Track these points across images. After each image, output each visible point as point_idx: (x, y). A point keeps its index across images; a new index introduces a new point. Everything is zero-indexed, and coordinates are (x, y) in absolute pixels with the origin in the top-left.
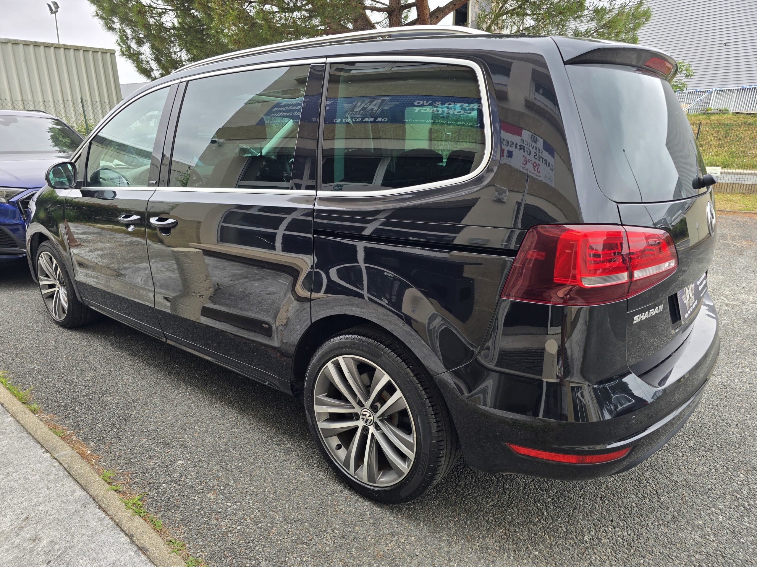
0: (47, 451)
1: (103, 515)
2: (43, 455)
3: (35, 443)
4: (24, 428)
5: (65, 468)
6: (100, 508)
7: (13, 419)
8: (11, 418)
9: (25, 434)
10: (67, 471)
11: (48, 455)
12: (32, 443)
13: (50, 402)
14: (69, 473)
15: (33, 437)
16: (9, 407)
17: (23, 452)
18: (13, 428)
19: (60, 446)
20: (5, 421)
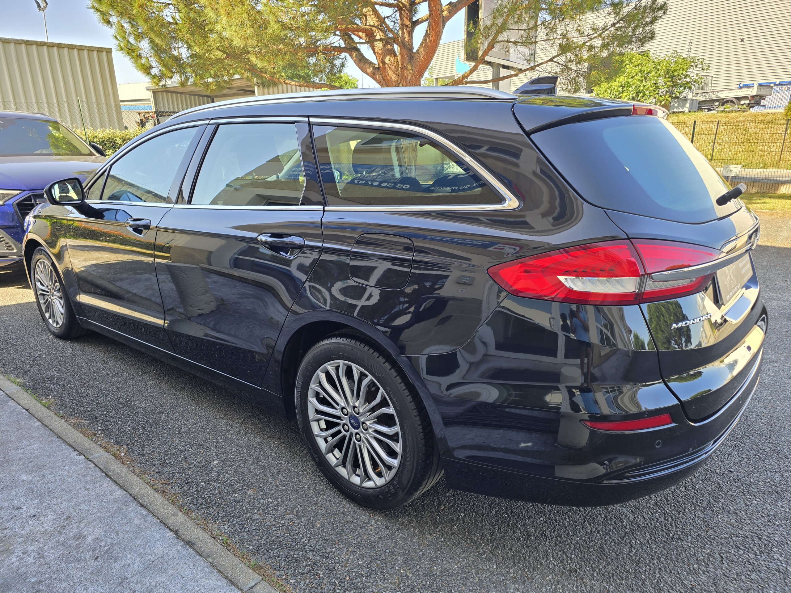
0: (80, 454)
1: (146, 513)
2: (77, 457)
3: (67, 447)
4: (53, 432)
5: (101, 469)
6: (142, 505)
7: (40, 423)
8: (38, 423)
9: (55, 438)
10: (103, 472)
11: (82, 457)
12: (64, 446)
14: (106, 474)
15: (63, 440)
16: (34, 412)
17: (55, 455)
18: (42, 432)
19: (93, 449)
20: (32, 425)
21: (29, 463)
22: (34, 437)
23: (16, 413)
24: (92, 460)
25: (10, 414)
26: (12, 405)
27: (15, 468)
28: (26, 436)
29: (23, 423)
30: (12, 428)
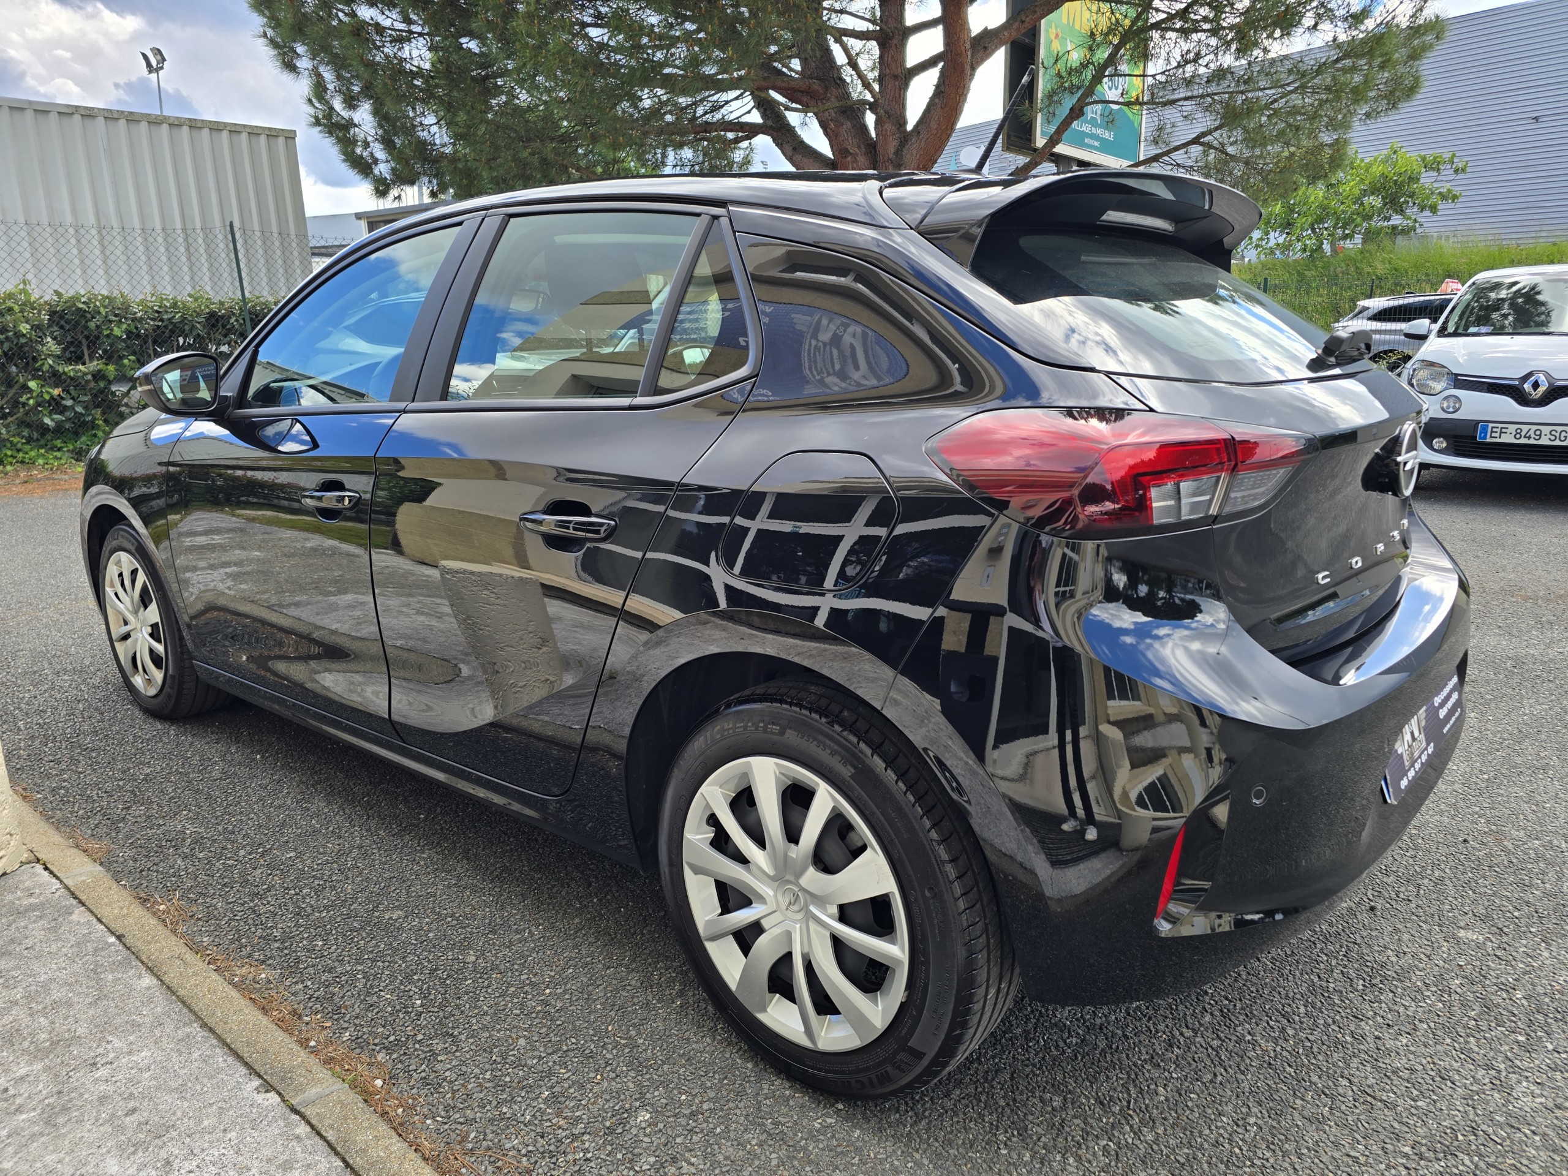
0: (268, 1087)
2: (260, 1098)
3: (230, 1059)
4: (191, 1010)
5: (330, 1145)
7: (155, 981)
8: (148, 980)
9: (195, 1028)
10: (337, 1154)
11: (273, 1098)
12: (221, 1058)
13: (243, 928)
14: (344, 1160)
15: (219, 1037)
16: (139, 945)
17: (198, 1087)
18: (159, 1009)
19: (299, 1067)
20: (134, 987)
21: (126, 1115)
22: (139, 1026)
23: (90, 947)
24: (303, 1110)
25: (75, 949)
26: (82, 921)
27: (89, 1131)
28: (118, 1020)
29: (110, 977)
30: (80, 994)
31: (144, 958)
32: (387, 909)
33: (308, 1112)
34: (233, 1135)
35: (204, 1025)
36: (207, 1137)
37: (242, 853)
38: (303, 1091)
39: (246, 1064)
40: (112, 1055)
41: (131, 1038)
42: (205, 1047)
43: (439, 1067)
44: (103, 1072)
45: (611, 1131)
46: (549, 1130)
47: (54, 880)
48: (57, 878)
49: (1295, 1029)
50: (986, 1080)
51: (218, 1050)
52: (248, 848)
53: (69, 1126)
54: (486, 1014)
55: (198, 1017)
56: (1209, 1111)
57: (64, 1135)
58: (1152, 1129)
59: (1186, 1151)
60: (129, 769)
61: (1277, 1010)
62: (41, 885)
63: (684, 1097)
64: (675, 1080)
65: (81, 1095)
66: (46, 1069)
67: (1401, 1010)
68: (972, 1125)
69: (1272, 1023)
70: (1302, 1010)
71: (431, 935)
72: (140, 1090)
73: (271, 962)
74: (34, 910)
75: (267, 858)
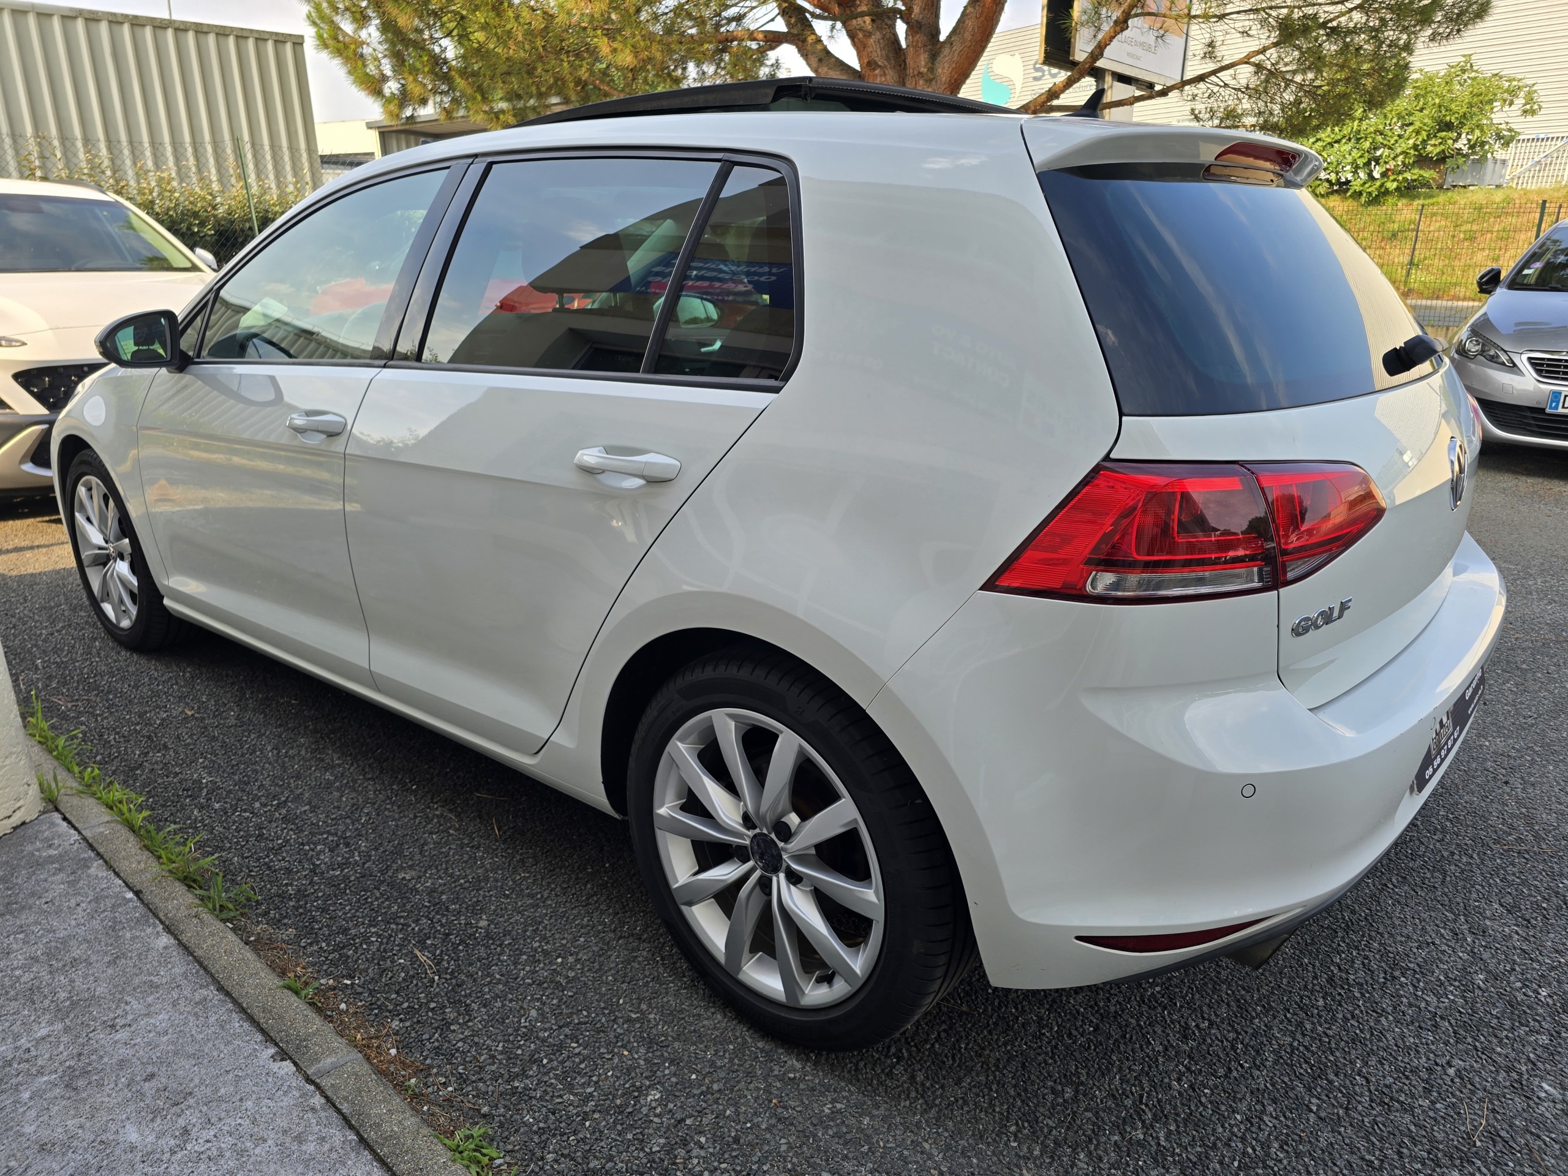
0: (283, 1055)
2: (275, 1066)
3: (246, 1025)
4: (205, 969)
5: (345, 1118)
7: (172, 941)
8: (165, 940)
9: (211, 992)
10: (351, 1127)
11: (287, 1067)
12: (237, 1024)
14: (358, 1134)
15: (235, 1001)
16: (156, 901)
17: (215, 1054)
18: (176, 970)
19: (315, 1035)
20: (152, 945)
21: (145, 1080)
22: (157, 987)
23: (109, 903)
24: (318, 1081)
25: (94, 905)
26: (100, 875)
27: (109, 1096)
28: (136, 981)
29: (128, 935)
30: (98, 952)
31: (161, 915)
32: (401, 868)
33: (324, 1082)
34: (249, 1104)
35: (221, 989)
36: (224, 1106)
37: (257, 805)
38: (318, 1060)
39: (262, 1031)
40: (130, 1017)
41: (150, 999)
42: (222, 1010)
43: (451, 1036)
44: (122, 1035)
45: (620, 1109)
46: (561, 1107)
47: (72, 831)
48: (76, 829)
49: (1313, 1023)
50: (997, 1067)
51: (234, 1015)
52: (263, 799)
53: (89, 1091)
54: (499, 982)
55: (215, 981)
56: (1223, 1108)
57: (85, 1100)
58: (1166, 1124)
59: (1199, 1149)
60: (146, 712)
61: (1296, 1003)
62: (59, 836)
63: (694, 1076)
64: (686, 1058)
65: (102, 1057)
66: (67, 1030)
67: (1423, 1005)
68: (983, 1115)
69: (1288, 1015)
70: (1321, 1003)
71: (444, 897)
72: (159, 1054)
73: (286, 921)
74: (53, 863)
75: (284, 811)
